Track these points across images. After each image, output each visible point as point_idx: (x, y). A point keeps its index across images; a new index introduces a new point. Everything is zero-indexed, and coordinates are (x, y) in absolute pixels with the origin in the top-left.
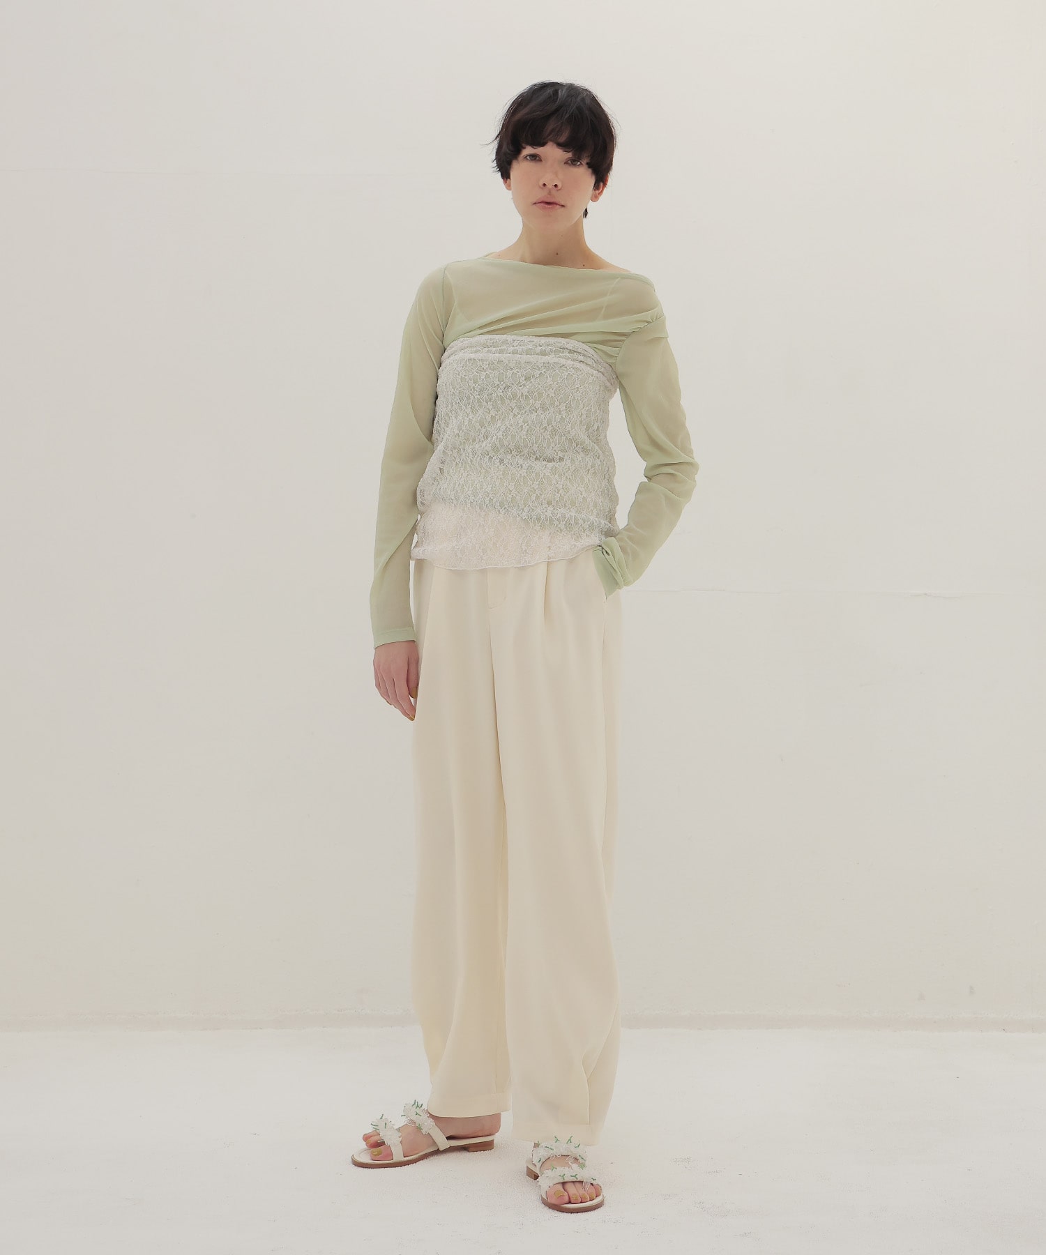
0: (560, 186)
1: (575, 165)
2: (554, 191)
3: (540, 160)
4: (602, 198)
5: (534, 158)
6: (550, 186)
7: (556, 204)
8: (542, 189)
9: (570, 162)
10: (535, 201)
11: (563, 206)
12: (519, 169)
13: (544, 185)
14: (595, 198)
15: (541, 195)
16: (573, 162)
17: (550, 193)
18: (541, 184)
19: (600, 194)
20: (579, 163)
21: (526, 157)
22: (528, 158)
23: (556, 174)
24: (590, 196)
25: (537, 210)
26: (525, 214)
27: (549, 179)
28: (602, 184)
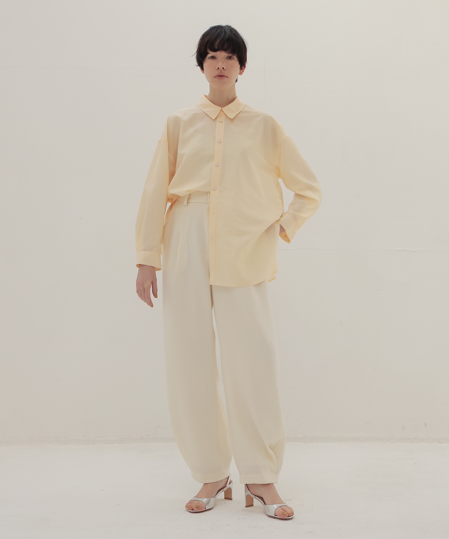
0: (225, 68)
1: (231, 59)
2: (223, 70)
3: (216, 58)
4: (244, 73)
5: (213, 57)
6: (221, 68)
7: (224, 76)
8: (218, 70)
9: (228, 58)
10: (215, 76)
11: (227, 77)
12: (207, 63)
13: (218, 68)
14: (241, 73)
15: (217, 73)
16: (230, 58)
17: (221, 71)
18: (217, 68)
19: (243, 71)
20: (232, 58)
21: (209, 58)
22: (210, 58)
23: (223, 63)
24: (239, 73)
25: (216, 79)
26: (211, 82)
27: (220, 65)
28: (243, 67)
